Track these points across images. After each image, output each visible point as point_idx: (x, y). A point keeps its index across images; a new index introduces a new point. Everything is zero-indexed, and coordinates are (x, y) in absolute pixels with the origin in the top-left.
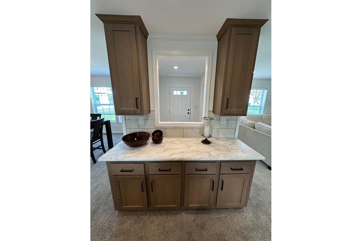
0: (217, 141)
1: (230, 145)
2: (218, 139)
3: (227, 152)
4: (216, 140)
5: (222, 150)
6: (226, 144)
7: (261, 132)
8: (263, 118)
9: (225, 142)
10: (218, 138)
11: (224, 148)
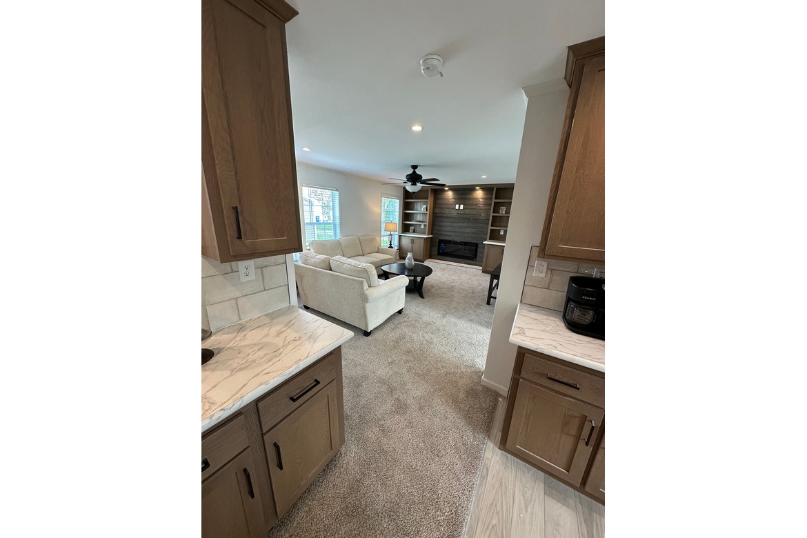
0: (238, 339)
1: (278, 334)
2: (242, 328)
3: (271, 360)
4: (232, 336)
5: (254, 361)
6: (266, 335)
7: (343, 275)
8: (343, 244)
9: (265, 331)
10: (240, 324)
11: (261, 353)
